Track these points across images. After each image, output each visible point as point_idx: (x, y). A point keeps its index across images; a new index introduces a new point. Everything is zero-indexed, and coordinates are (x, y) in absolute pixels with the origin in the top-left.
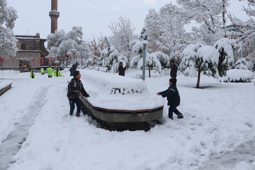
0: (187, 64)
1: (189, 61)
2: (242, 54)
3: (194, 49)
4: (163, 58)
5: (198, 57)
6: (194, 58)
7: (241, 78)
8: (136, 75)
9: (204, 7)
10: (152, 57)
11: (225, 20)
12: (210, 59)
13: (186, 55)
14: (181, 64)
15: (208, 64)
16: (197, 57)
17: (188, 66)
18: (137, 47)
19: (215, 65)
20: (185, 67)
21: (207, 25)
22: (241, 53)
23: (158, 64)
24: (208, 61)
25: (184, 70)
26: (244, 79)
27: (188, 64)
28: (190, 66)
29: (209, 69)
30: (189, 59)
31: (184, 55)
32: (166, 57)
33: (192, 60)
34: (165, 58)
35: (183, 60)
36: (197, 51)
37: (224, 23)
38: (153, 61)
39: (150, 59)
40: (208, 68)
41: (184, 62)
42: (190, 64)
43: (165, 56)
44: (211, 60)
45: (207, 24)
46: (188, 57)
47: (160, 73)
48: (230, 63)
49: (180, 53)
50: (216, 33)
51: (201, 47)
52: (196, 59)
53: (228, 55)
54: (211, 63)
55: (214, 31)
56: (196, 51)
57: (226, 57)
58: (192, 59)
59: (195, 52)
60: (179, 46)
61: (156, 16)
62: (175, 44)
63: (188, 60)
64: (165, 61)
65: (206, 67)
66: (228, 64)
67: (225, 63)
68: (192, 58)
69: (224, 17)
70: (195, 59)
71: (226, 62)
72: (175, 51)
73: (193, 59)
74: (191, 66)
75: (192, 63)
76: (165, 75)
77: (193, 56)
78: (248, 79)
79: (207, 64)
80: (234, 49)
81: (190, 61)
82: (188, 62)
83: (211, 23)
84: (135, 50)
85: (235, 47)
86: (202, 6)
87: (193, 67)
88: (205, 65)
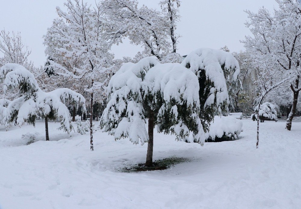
0: (121, 110)
1: (126, 103)
2: (241, 83)
3: (138, 71)
4: (74, 101)
5: (149, 92)
6: (140, 93)
7: (225, 133)
8: (21, 136)
9: (142, 19)
10: (50, 99)
11: (175, 39)
12: (182, 95)
13: (118, 87)
14: (106, 110)
15: (178, 106)
16: (146, 92)
17: (124, 114)
18: (15, 77)
19: (195, 109)
20: (117, 119)
21: (149, 46)
22: (240, 81)
23: (63, 111)
24: (178, 99)
25: (114, 127)
26: (229, 133)
27: (125, 111)
28: (130, 115)
29: (181, 122)
30: (126, 97)
31: (114, 90)
32: (80, 98)
33: (135, 100)
34: (77, 99)
35: (112, 101)
36: (146, 77)
37: (173, 44)
38: (51, 108)
39: (46, 102)
40: (178, 118)
41: (114, 106)
42: (129, 110)
43: (76, 96)
44: (183, 98)
45: (148, 44)
46: (124, 92)
47: (66, 130)
48: (221, 104)
49: (105, 87)
50: (163, 58)
51: (152, 68)
52: (144, 97)
53: (215, 85)
54: (185, 105)
55: (160, 56)
56: (142, 76)
57: (212, 90)
58: (134, 96)
59: (141, 79)
60: (101, 71)
61: (65, 30)
62: (93, 68)
63: (124, 99)
64: (78, 105)
65: (173, 115)
66: (217, 105)
67: (212, 105)
68: (133, 93)
69: (173, 35)
70: (141, 97)
71: (213, 102)
72: (93, 83)
73: (136, 97)
74: (132, 114)
75: (135, 107)
76: (79, 132)
77: (136, 89)
78: (235, 133)
79: (175, 109)
80: (226, 73)
81: (128, 102)
82: (125, 105)
83: (154, 43)
84: (10, 83)
85: (227, 67)
86: (140, 17)
87: (136, 118)
88: (169, 110)
